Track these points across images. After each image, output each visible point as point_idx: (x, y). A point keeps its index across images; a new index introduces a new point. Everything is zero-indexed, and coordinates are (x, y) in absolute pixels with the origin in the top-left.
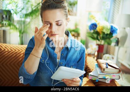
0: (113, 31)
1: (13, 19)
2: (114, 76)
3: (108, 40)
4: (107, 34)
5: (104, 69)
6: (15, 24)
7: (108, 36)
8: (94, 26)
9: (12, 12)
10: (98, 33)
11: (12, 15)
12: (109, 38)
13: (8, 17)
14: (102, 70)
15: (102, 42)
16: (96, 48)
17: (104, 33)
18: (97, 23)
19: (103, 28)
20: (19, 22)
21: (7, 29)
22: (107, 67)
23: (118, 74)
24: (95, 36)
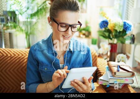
0: (126, 28)
1: (19, 21)
2: (127, 80)
3: (121, 38)
4: (120, 32)
5: (115, 73)
6: (21, 25)
7: (121, 34)
8: (104, 24)
9: (17, 13)
10: (109, 31)
11: (17, 16)
12: (123, 36)
13: (13, 18)
14: (113, 74)
15: (115, 41)
16: (108, 47)
17: (116, 31)
18: (108, 20)
19: (115, 25)
20: (25, 23)
21: (13, 31)
22: (118, 71)
23: (131, 78)
24: (107, 34)
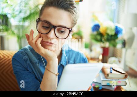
5: (108, 75)
7: (113, 37)
10: (101, 35)
11: (9, 20)
12: (114, 40)
13: (5, 21)
14: (106, 75)
17: (108, 34)
18: (100, 24)
22: (111, 72)
23: (124, 80)
24: (99, 37)
